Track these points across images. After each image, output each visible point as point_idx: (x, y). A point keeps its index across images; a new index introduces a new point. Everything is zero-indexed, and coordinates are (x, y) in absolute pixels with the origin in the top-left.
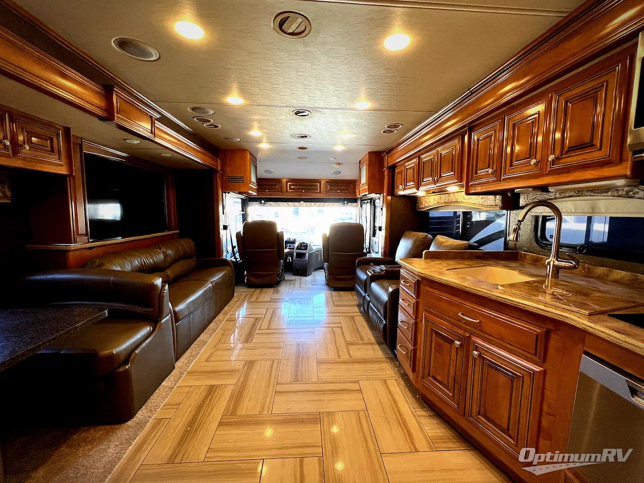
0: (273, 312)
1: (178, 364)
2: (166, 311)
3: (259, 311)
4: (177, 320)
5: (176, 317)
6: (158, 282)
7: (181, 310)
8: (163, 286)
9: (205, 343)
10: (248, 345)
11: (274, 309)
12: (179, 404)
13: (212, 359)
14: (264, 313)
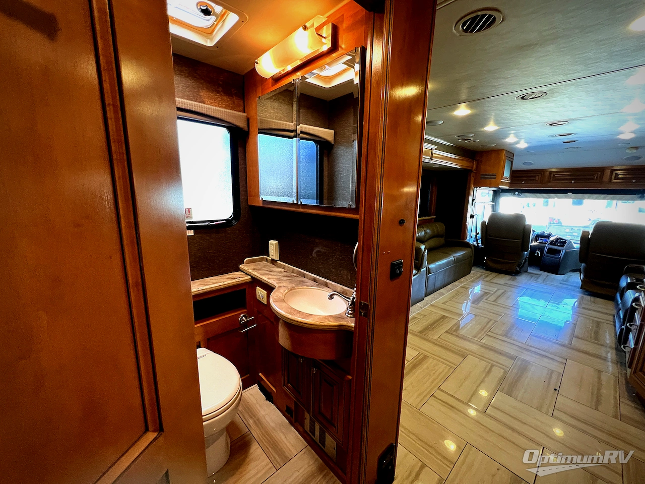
0: (503, 293)
1: (426, 299)
2: (424, 266)
3: (491, 289)
4: (429, 273)
5: (429, 271)
6: (423, 247)
7: (432, 268)
8: (425, 251)
9: (443, 294)
10: (474, 305)
11: (505, 291)
12: (426, 316)
13: (446, 304)
14: (494, 291)
